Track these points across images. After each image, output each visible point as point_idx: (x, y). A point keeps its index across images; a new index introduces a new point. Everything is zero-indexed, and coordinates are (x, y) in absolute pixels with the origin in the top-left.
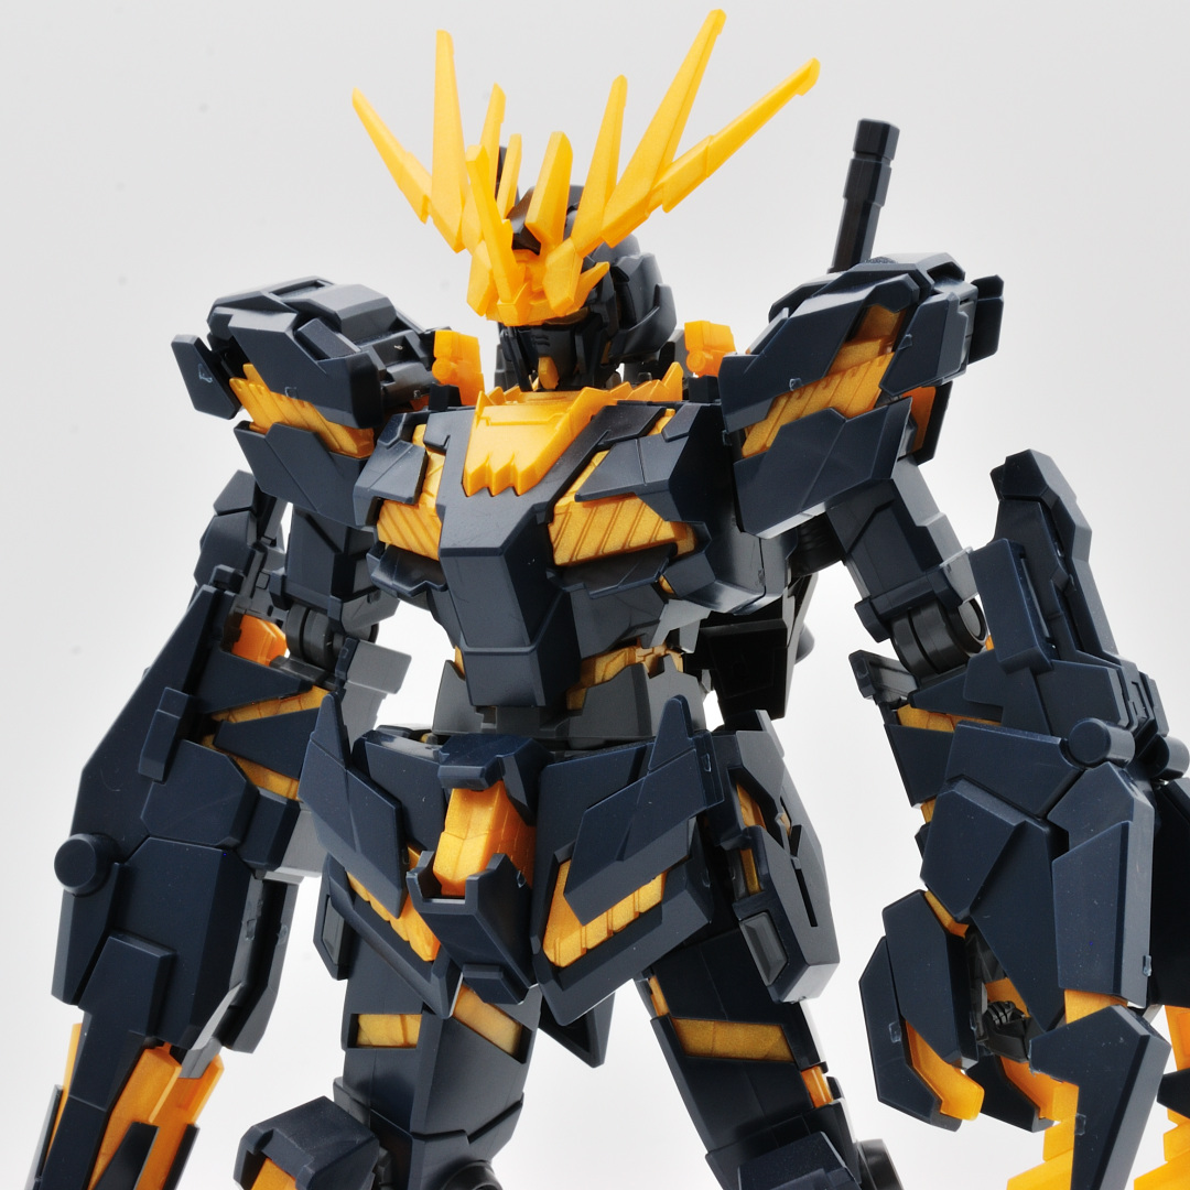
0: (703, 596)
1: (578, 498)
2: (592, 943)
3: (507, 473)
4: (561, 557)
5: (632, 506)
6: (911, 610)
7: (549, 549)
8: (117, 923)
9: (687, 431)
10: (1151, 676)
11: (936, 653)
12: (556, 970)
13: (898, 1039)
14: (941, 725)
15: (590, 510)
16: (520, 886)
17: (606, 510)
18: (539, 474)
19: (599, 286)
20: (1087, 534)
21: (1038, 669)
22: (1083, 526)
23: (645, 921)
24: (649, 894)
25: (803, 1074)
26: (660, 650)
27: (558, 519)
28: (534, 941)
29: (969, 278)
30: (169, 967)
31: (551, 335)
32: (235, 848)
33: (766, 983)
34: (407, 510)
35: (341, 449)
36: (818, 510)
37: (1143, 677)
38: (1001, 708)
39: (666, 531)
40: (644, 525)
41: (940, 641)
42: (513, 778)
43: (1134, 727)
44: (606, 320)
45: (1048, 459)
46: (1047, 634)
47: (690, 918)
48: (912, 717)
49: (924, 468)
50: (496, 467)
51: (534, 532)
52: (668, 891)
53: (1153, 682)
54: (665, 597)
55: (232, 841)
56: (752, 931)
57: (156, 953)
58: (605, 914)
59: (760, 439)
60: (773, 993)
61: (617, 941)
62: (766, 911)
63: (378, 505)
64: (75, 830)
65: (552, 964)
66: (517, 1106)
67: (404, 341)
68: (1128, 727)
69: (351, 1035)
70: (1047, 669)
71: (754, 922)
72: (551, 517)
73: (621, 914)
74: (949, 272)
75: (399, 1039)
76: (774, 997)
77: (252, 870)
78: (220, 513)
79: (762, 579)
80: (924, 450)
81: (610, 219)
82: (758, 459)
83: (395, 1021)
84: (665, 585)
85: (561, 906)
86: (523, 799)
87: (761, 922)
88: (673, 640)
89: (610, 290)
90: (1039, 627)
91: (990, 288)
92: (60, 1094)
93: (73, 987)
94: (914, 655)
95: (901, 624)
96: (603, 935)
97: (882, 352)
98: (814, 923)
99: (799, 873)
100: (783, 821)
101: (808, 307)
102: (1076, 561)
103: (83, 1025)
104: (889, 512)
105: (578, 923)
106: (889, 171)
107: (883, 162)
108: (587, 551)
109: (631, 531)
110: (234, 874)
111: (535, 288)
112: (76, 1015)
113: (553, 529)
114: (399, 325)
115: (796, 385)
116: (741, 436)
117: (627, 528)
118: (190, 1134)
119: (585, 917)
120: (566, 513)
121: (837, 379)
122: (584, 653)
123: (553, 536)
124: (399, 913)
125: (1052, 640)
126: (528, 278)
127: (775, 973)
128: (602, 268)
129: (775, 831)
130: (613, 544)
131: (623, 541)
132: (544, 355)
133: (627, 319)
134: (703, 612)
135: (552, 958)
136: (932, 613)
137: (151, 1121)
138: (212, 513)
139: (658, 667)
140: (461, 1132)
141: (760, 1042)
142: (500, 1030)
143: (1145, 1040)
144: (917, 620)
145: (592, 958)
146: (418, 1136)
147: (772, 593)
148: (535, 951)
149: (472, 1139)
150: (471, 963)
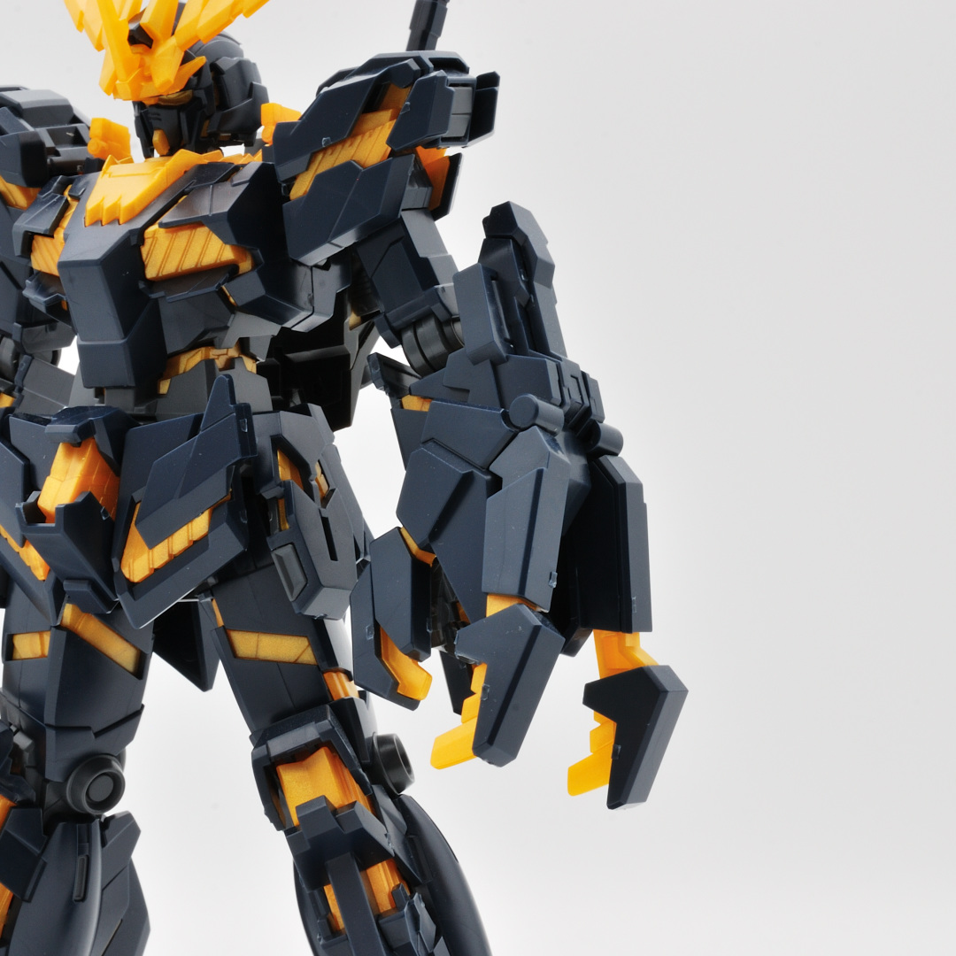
0: (257, 308)
1: (161, 225)
2: (157, 564)
3: (115, 207)
4: (151, 273)
5: (203, 232)
6: (415, 325)
7: (142, 266)
9: (248, 179)
10: (592, 375)
11: (434, 358)
12: (131, 586)
13: (372, 637)
14: (426, 408)
15: (170, 235)
16: (104, 518)
17: (184, 236)
18: (138, 209)
20: (549, 268)
21: (496, 363)
22: (546, 259)
23: (197, 547)
24: (200, 526)
26: (233, 353)
27: (148, 242)
28: (114, 561)
31: (163, 113)
33: (291, 600)
34: (47, 240)
35: (17, 205)
36: (347, 239)
37: (584, 375)
38: (468, 391)
39: (228, 254)
40: (211, 249)
41: (436, 348)
42: (101, 436)
43: (567, 408)
44: (205, 101)
45: (528, 214)
46: (508, 336)
47: (230, 546)
48: (412, 403)
50: (107, 204)
51: (129, 252)
52: (213, 524)
53: (595, 382)
54: (233, 309)
56: (280, 558)
58: (166, 540)
59: (301, 188)
60: (295, 606)
61: (176, 563)
62: (292, 543)
63: (29, 239)
65: (128, 580)
68: (562, 405)
69: (9, 651)
70: (504, 360)
71: (281, 552)
72: (142, 241)
73: (179, 541)
75: (38, 652)
76: (297, 612)
79: (311, 301)
81: (203, 22)
82: (302, 202)
83: (36, 637)
84: (232, 300)
85: (135, 536)
86: (111, 456)
87: (286, 552)
88: (243, 345)
90: (500, 331)
94: (419, 360)
95: (408, 335)
96: (165, 558)
98: (333, 556)
99: (325, 521)
100: (318, 480)
101: (338, 85)
102: (538, 287)
104: (400, 245)
105: (146, 548)
108: (170, 268)
109: (202, 253)
111: (146, 74)
113: (144, 250)
114: (76, 120)
115: (328, 143)
116: (291, 182)
117: (199, 250)
119: (152, 544)
120: (153, 237)
122: (170, 350)
123: (144, 256)
124: (23, 545)
125: (510, 342)
126: (142, 65)
127: (297, 591)
128: (200, 61)
129: (308, 490)
130: (189, 263)
131: (196, 260)
132: (158, 129)
134: (273, 329)
135: (127, 576)
136: (428, 329)
139: (230, 364)
140: (88, 728)
141: (290, 648)
142: (121, 652)
143: (536, 629)
144: (420, 331)
145: (158, 575)
146: (50, 726)
147: (321, 313)
148: (116, 569)
149: (97, 734)
150: (69, 578)
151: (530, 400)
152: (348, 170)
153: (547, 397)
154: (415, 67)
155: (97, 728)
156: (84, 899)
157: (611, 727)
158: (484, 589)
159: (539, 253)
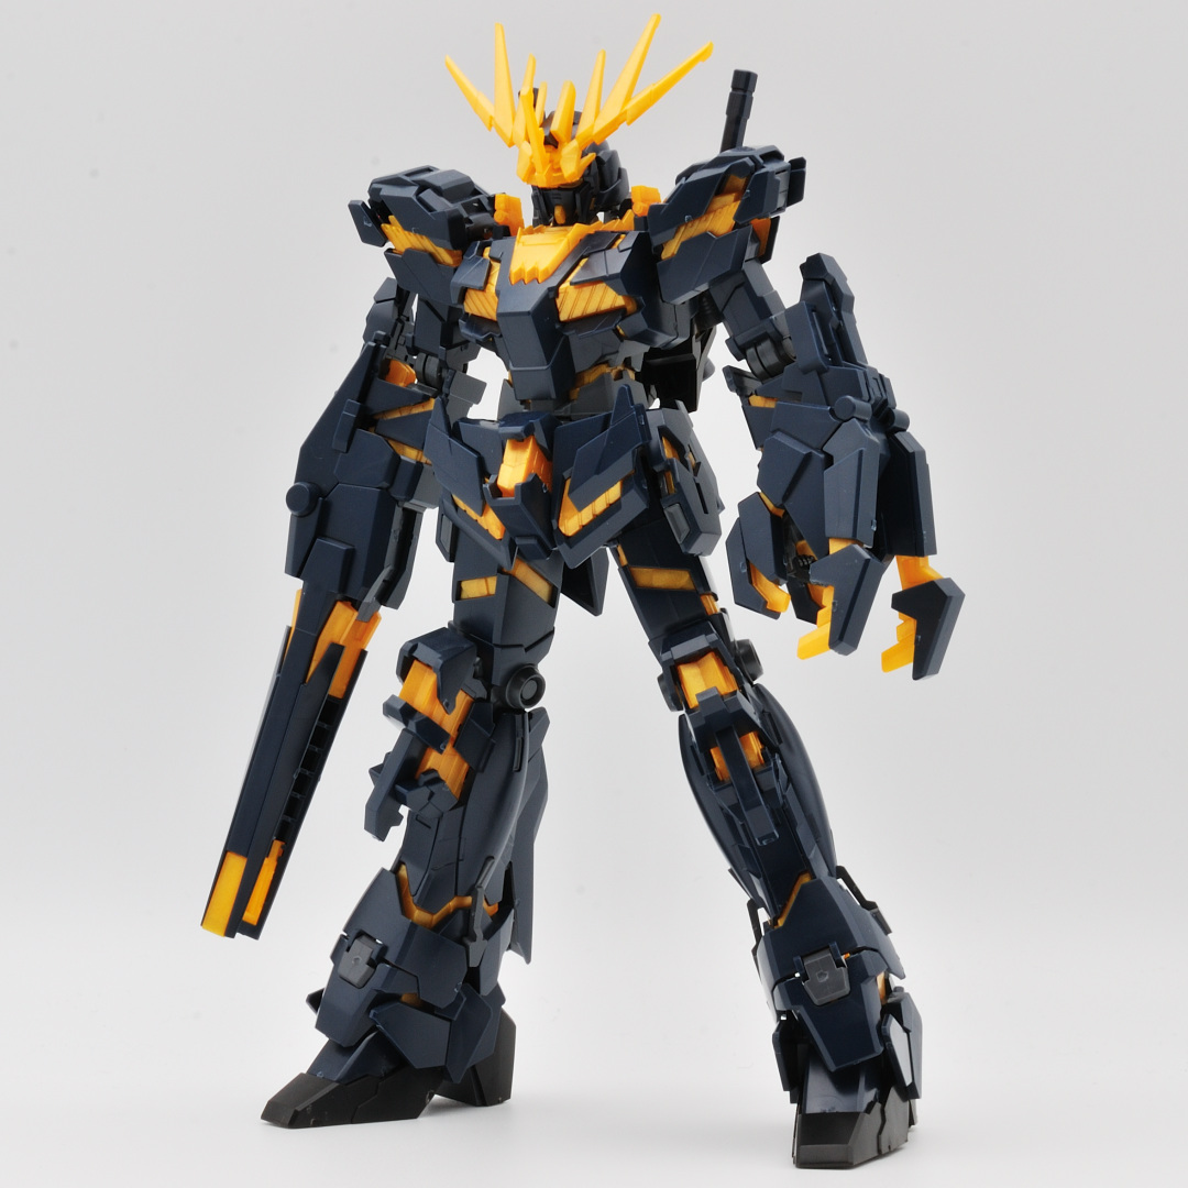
0: (642, 337)
1: (571, 284)
2: (585, 522)
3: (534, 270)
4: (563, 317)
5: (601, 287)
6: (755, 343)
7: (557, 312)
8: (321, 531)
9: (631, 245)
10: (886, 376)
11: (770, 367)
12: (567, 539)
13: (745, 571)
14: (771, 405)
15: (578, 290)
16: (545, 492)
17: (587, 290)
18: (551, 271)
19: (589, 167)
20: (852, 299)
21: (821, 371)
22: (848, 294)
23: (613, 508)
24: (614, 493)
25: (703, 598)
26: (620, 368)
27: (561, 296)
28: (554, 522)
29: (787, 160)
30: (350, 556)
31: (562, 193)
32: (387, 489)
33: (679, 542)
34: (480, 294)
35: (445, 261)
36: (703, 288)
37: (881, 376)
38: (801, 393)
39: (620, 301)
40: (608, 298)
41: (771, 359)
42: (539, 433)
43: (872, 402)
44: (592, 185)
45: (831, 259)
46: (826, 352)
47: (637, 505)
48: (757, 401)
49: (765, 266)
50: (528, 268)
51: (550, 300)
52: (624, 491)
53: (888, 380)
54: (622, 338)
55: (385, 484)
56: (670, 514)
57: (343, 547)
58: (590, 505)
59: (671, 249)
60: (682, 547)
61: (599, 520)
62: (679, 503)
63: (464, 292)
64: (296, 481)
65: (564, 535)
66: (552, 632)
67: (479, 201)
68: (869, 401)
69: (457, 593)
70: (826, 371)
71: (672, 509)
72: (557, 295)
73: (600, 504)
74: (774, 155)
75: (485, 592)
76: (683, 551)
77: (397, 501)
78: (377, 302)
79: (676, 328)
80: (765, 255)
81: (596, 129)
82: (670, 260)
83: (482, 582)
84: (621, 331)
85: (567, 501)
86: (546, 446)
87: (676, 509)
88: (627, 363)
89: (595, 169)
90: (821, 350)
91: (799, 164)
92: (290, 629)
93: (297, 567)
94: (759, 368)
95: (751, 351)
96: (591, 517)
97: (736, 200)
98: (706, 512)
99: (698, 485)
100: (689, 457)
101: (695, 177)
102: (844, 314)
103: (303, 590)
104: (742, 290)
105: (576, 510)
106: (752, 98)
107: (748, 94)
108: (577, 313)
109: (601, 302)
110: (386, 503)
111: (556, 167)
112: (298, 583)
113: (558, 301)
114: (476, 192)
115: (689, 220)
116: (661, 248)
117: (599, 299)
118: (362, 655)
119: (580, 507)
120: (566, 292)
121: (711, 216)
122: (578, 369)
123: (558, 305)
124: (482, 512)
125: (829, 356)
126: (552, 161)
127: (684, 536)
128: (592, 156)
129: (685, 463)
130: (591, 309)
131: (597, 307)
132: (558, 205)
133: (604, 186)
134: (646, 348)
135: (563, 531)
136: (766, 346)
137: (341, 643)
138: (373, 302)
139: (620, 376)
140: (521, 646)
141: (678, 579)
142: (540, 588)
143: (867, 561)
144: (759, 348)
145: (585, 530)
146: (497, 646)
147: (683, 337)
148: (555, 528)
149: (527, 650)
150: (521, 536)
151: (849, 400)
152: (705, 238)
153: (858, 395)
154: (751, 163)
155: (526, 645)
156: (520, 770)
157: (912, 624)
158: (827, 535)
159: (843, 290)
